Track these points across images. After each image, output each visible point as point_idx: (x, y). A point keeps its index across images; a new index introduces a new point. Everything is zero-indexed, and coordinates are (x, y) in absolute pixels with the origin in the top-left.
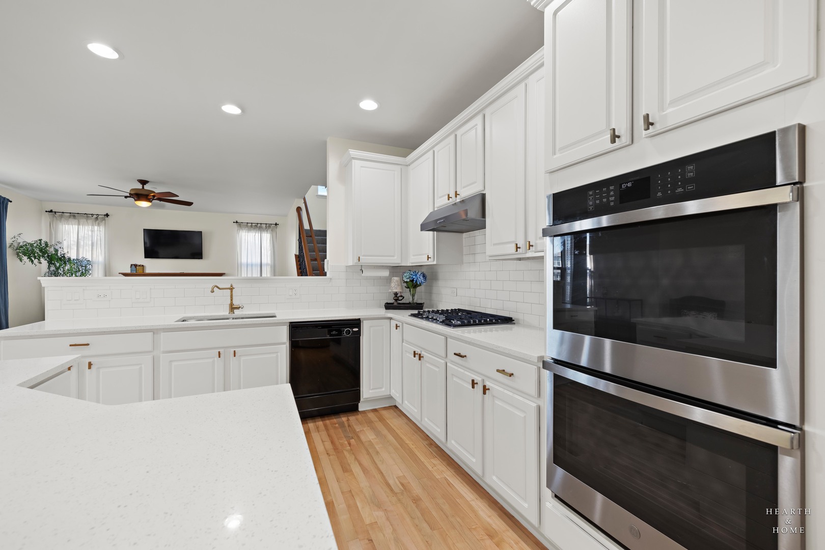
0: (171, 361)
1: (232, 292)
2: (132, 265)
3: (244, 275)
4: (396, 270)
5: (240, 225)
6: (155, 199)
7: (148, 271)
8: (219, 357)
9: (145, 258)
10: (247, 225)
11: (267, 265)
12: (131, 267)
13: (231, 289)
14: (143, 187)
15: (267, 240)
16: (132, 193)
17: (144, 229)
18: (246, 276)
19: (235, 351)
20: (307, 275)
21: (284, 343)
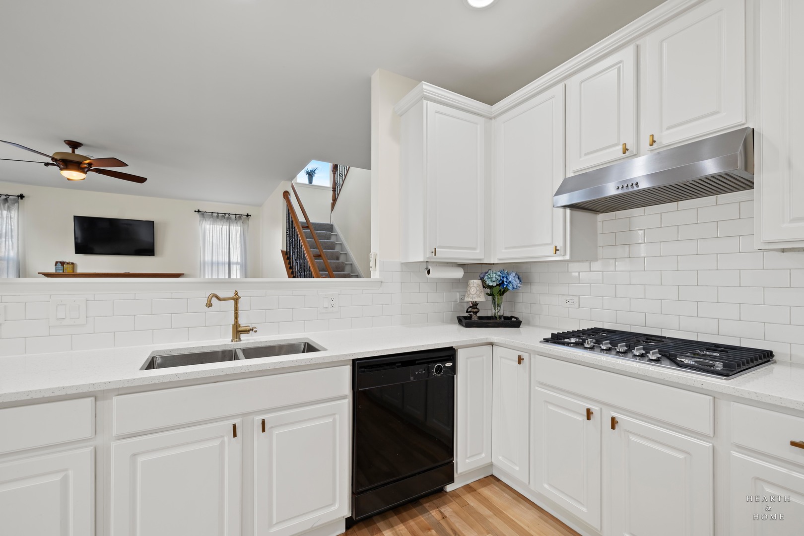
0: (135, 455)
1: (236, 304)
2: (57, 263)
3: (208, 276)
4: (472, 269)
5: (203, 215)
6: (92, 170)
7: (79, 270)
8: (235, 435)
9: (76, 253)
10: (212, 215)
11: (237, 263)
12: (56, 265)
13: (236, 299)
14: (73, 152)
15: (236, 235)
16: (57, 157)
17: (74, 216)
18: (210, 277)
19: (263, 422)
20: (311, 277)
21: (344, 397)
